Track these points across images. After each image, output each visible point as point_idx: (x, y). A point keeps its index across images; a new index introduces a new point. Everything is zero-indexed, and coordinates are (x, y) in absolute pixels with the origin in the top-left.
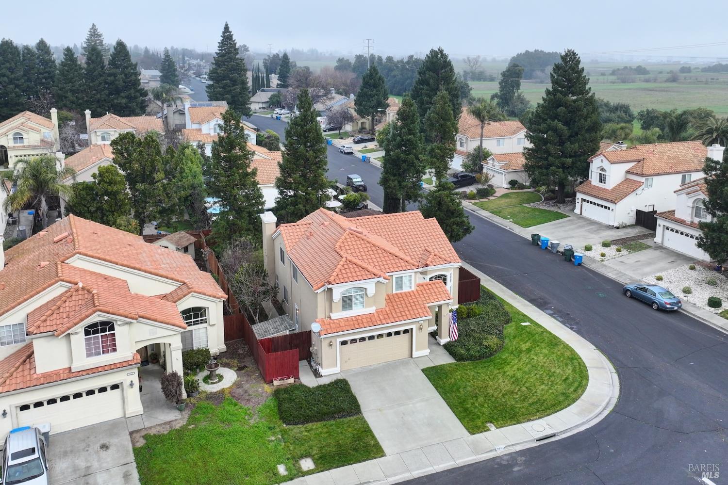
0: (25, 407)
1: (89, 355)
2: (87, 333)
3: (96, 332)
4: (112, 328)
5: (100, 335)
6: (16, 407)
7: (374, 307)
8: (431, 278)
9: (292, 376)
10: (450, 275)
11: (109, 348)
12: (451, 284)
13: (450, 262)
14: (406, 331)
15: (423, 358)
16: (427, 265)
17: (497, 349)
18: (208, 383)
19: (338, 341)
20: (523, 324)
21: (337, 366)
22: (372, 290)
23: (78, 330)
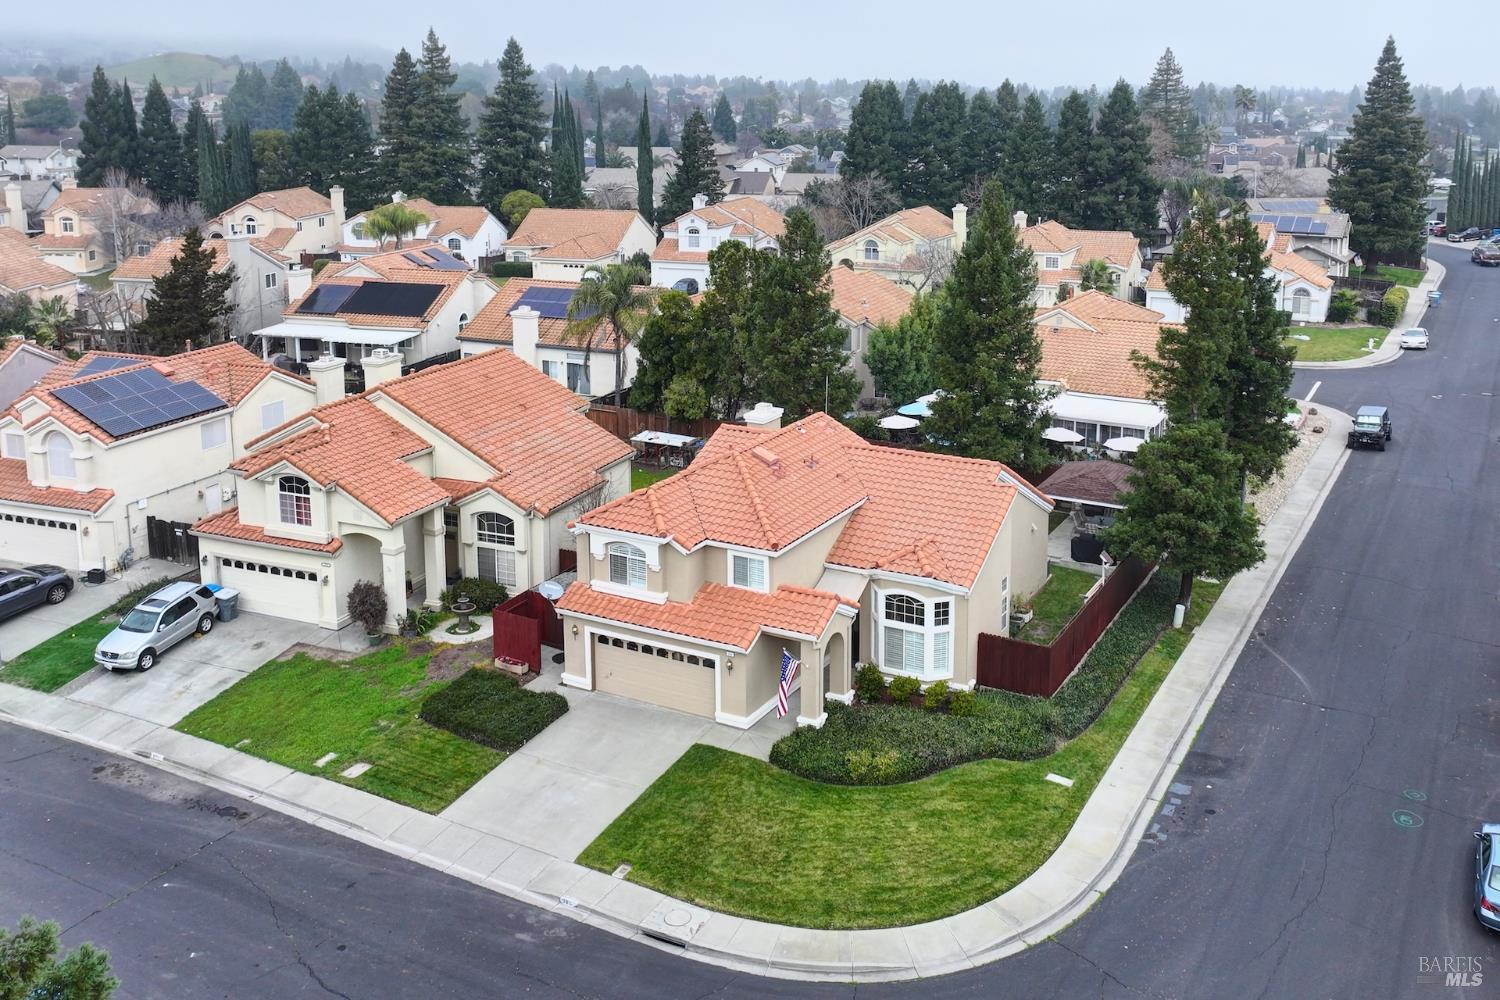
0: (227, 562)
1: (284, 519)
2: (283, 488)
3: (291, 490)
4: (307, 491)
5: (295, 494)
6: (218, 558)
7: (666, 594)
8: (889, 598)
9: (527, 665)
10: (937, 606)
11: (303, 517)
12: (942, 628)
13: (928, 575)
14: (710, 664)
15: (733, 731)
16: (877, 566)
17: (870, 779)
18: (451, 630)
19: (588, 630)
20: (1052, 777)
21: (585, 676)
22: (653, 558)
23: (270, 479)
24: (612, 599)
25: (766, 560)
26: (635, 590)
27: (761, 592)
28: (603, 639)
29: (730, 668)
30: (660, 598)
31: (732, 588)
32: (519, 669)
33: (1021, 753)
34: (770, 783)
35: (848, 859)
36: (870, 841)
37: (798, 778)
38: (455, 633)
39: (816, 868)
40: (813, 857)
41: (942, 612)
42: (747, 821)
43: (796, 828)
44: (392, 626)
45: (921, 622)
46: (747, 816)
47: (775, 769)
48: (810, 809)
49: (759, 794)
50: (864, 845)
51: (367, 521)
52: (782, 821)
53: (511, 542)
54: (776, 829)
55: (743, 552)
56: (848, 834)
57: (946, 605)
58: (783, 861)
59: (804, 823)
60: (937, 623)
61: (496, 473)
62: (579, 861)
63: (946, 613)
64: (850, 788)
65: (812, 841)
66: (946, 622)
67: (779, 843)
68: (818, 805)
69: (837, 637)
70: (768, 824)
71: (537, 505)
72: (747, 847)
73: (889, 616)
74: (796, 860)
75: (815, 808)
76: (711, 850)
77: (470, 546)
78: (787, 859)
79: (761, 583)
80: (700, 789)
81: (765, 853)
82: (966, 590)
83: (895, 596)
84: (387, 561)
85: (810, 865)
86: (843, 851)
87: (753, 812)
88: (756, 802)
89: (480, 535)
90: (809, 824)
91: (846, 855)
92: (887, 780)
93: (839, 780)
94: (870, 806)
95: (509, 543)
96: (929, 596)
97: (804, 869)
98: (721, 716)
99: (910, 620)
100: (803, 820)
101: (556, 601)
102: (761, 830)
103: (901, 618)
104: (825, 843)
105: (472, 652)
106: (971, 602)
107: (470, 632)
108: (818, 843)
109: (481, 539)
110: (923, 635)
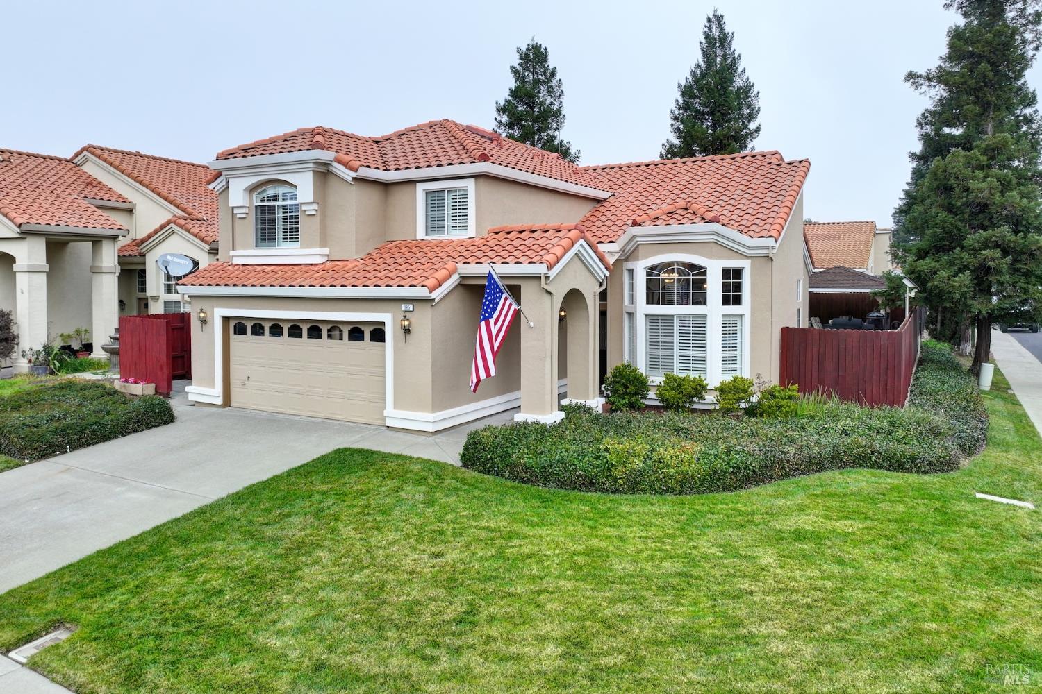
7: (326, 250)
8: (651, 270)
12: (732, 309)
13: (715, 220)
14: (380, 335)
16: (635, 224)
19: (218, 314)
21: (214, 384)
25: (471, 185)
26: (284, 251)
27: (462, 237)
28: (240, 327)
29: (408, 332)
30: (317, 256)
31: (422, 241)
34: (457, 490)
37: (510, 483)
42: (391, 544)
43: (500, 555)
45: (701, 300)
46: (393, 536)
47: (470, 474)
48: (532, 525)
49: (430, 503)
50: (663, 589)
52: (468, 545)
54: (452, 556)
55: (441, 179)
56: (621, 566)
57: (738, 273)
58: (459, 622)
59: (516, 548)
60: (726, 301)
63: (738, 287)
64: (612, 496)
65: (533, 579)
66: (737, 301)
67: (452, 584)
68: (549, 518)
69: (576, 294)
70: (434, 549)
72: (374, 591)
73: (651, 299)
74: (492, 619)
75: (542, 523)
76: (286, 598)
79: (465, 227)
81: (418, 603)
82: (771, 242)
83: (659, 268)
85: (527, 632)
86: (612, 601)
87: (409, 529)
88: (420, 515)
90: (527, 550)
91: (620, 609)
94: (659, 521)
96: (712, 257)
97: (509, 641)
98: (395, 416)
99: (685, 299)
100: (516, 542)
102: (416, 559)
103: (670, 299)
104: (567, 585)
106: (774, 263)
110: (704, 319)
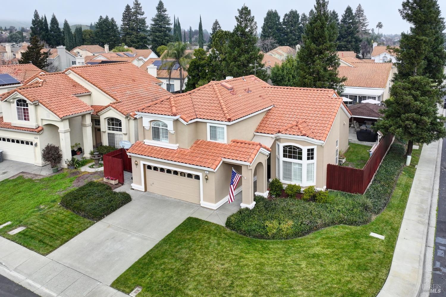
2: (18, 105)
3: (21, 105)
4: (27, 105)
5: (23, 107)
7: (178, 145)
8: (285, 147)
9: (118, 180)
10: (308, 150)
11: (26, 118)
12: (310, 161)
13: (304, 135)
14: (197, 177)
15: (208, 211)
16: (279, 132)
17: (278, 236)
18: (91, 167)
19: (142, 163)
20: (372, 234)
21: (140, 184)
22: (171, 127)
23: (12, 101)
24: (153, 148)
25: (225, 127)
26: (163, 143)
27: (223, 143)
28: (149, 167)
29: (207, 179)
30: (174, 146)
31: (209, 142)
32: (113, 182)
33: (355, 222)
34: (225, 238)
35: (267, 285)
36: (280, 273)
37: (240, 235)
38: (93, 168)
39: (248, 292)
40: (247, 283)
41: (311, 154)
42: (211, 260)
43: (238, 265)
44: (64, 165)
45: (300, 158)
46: (211, 258)
47: (228, 230)
48: (246, 253)
49: (219, 244)
50: (277, 276)
51: (52, 118)
52: (230, 260)
53: (120, 130)
54: (226, 265)
55: (215, 124)
56: (267, 269)
57: (313, 150)
58: (230, 286)
59: (243, 262)
60: (308, 159)
61: (115, 101)
62: (112, 286)
63: (313, 154)
64: (268, 241)
65: (247, 273)
66: (312, 158)
67: (227, 275)
68: (250, 251)
69: (260, 164)
70: (222, 262)
71: (131, 114)
72: (209, 276)
73: (285, 156)
74: (237, 286)
75: (248, 253)
76: (189, 279)
77: (104, 132)
78: (231, 286)
79: (223, 139)
80: (187, 241)
81: (220, 281)
82: (323, 142)
83: (287, 146)
84: (62, 136)
85: (245, 290)
86: (265, 280)
87: (214, 255)
88: (217, 249)
89: (109, 127)
90: (245, 263)
91: (266, 282)
92: (287, 237)
93: (262, 237)
94: (278, 252)
95: (120, 131)
96: (304, 145)
97: (241, 292)
98: (203, 203)
99: (295, 158)
100: (242, 260)
101: (127, 150)
102: (218, 266)
103: (290, 157)
104: (254, 275)
105: (96, 175)
106: (324, 148)
107: (99, 167)
108: (250, 275)
109: (109, 130)
110: (301, 164)
